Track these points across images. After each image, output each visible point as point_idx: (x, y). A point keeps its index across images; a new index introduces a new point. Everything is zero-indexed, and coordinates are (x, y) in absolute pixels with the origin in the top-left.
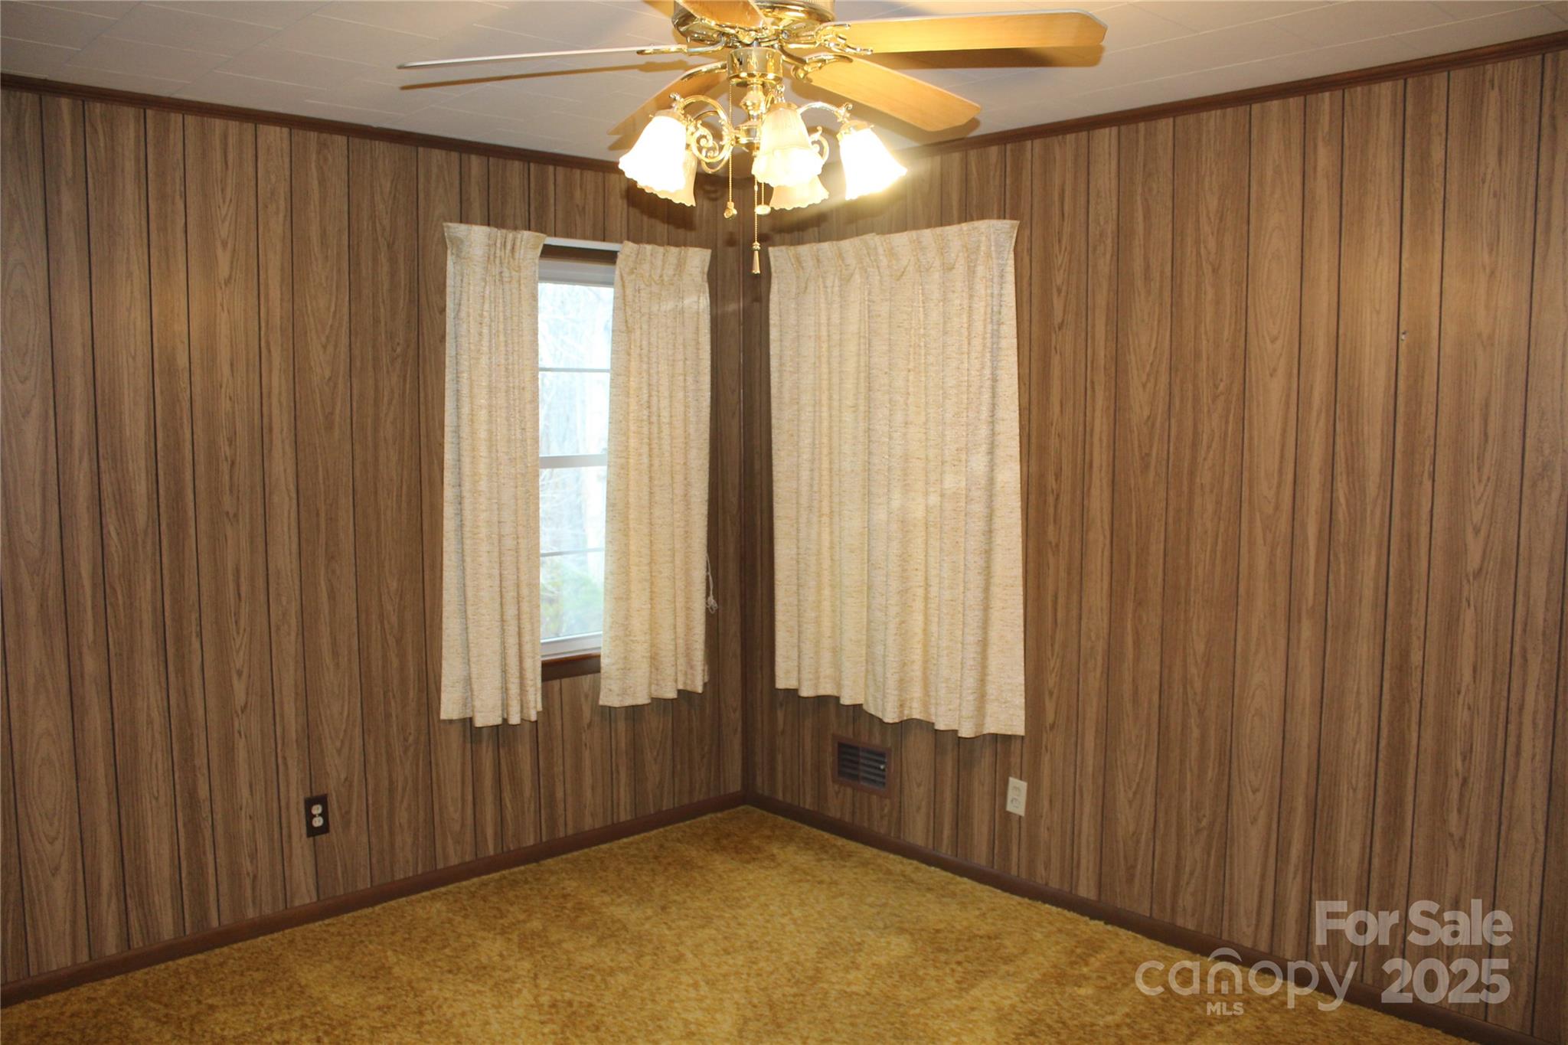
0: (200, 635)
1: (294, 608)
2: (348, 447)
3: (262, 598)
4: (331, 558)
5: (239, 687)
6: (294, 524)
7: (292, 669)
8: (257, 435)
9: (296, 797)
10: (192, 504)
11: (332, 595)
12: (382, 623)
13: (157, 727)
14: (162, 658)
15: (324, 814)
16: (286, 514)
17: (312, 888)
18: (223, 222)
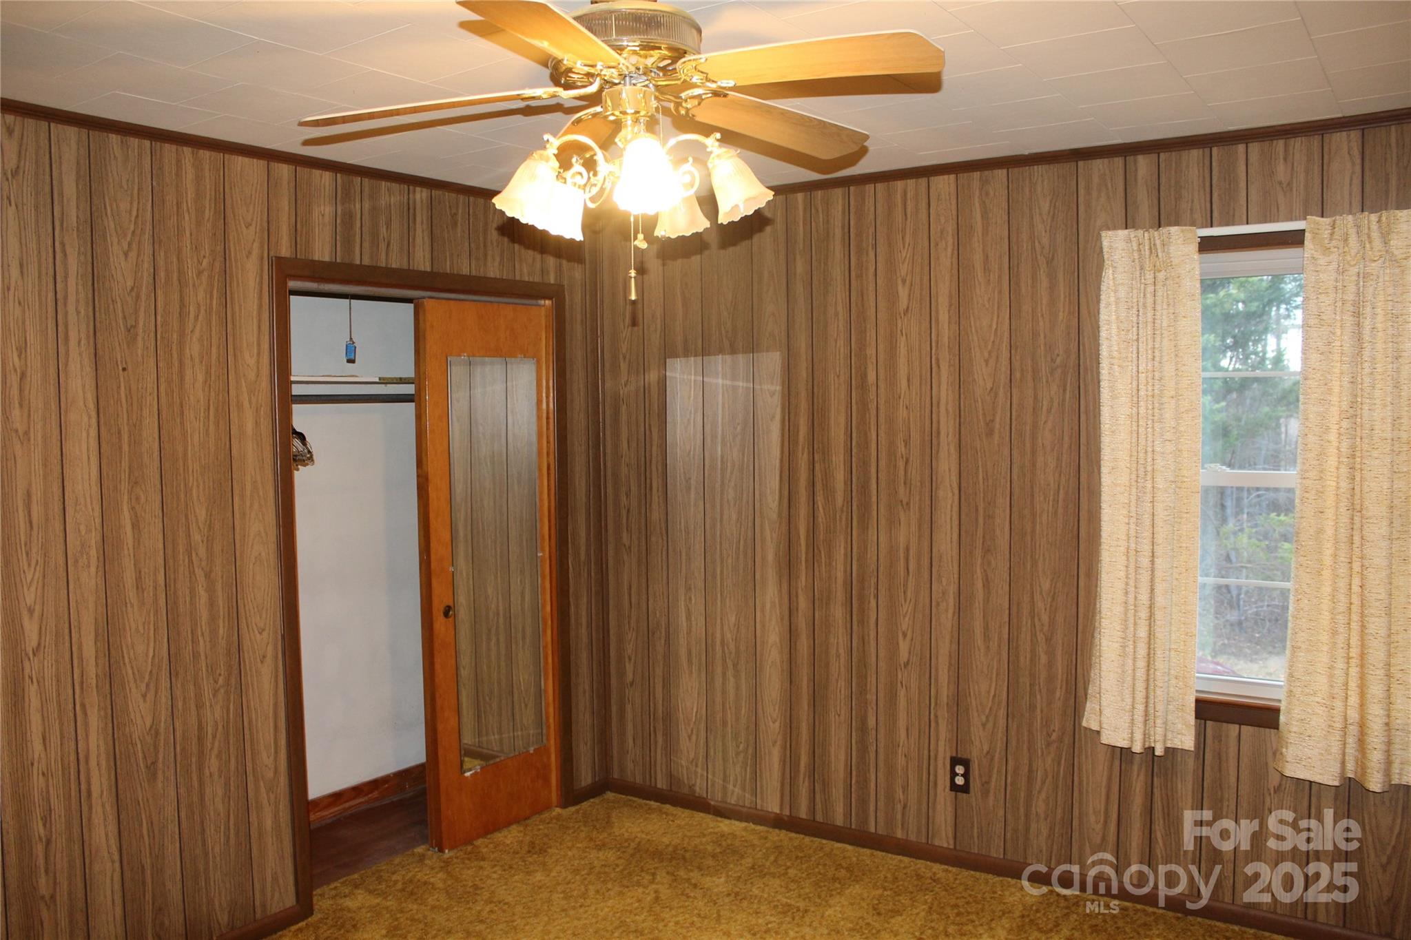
0: (877, 597)
1: (952, 589)
2: (1006, 452)
3: (926, 575)
4: (987, 551)
5: (904, 647)
6: (955, 517)
7: (947, 641)
8: (927, 438)
9: (944, 753)
10: (874, 492)
11: (987, 583)
12: (1033, 618)
13: (842, 660)
14: (849, 609)
15: (966, 775)
16: (949, 507)
17: (951, 835)
18: (903, 263)
